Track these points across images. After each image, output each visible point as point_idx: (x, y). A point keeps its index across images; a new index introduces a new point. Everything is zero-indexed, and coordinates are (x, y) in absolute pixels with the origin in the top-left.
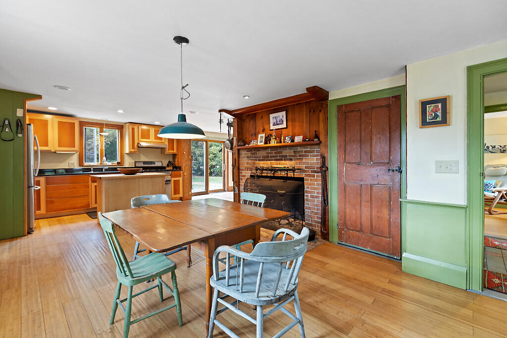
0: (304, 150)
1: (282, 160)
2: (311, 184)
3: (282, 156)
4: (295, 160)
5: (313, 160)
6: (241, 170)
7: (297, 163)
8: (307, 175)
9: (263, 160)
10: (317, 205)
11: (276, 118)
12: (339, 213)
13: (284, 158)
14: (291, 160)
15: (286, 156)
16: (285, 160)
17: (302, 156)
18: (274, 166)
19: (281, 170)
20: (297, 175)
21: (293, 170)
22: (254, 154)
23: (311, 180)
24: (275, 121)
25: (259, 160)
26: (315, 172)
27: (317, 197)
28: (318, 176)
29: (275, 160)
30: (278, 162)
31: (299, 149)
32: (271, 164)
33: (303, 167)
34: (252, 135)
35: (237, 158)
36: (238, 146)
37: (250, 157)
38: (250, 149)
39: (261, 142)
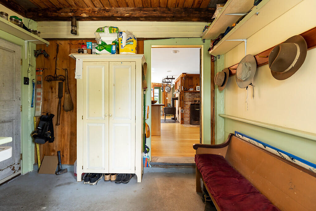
9: (198, 97)
25: (196, 97)
34: (190, 86)
35: (183, 96)
36: (184, 90)
37: (191, 96)
38: (191, 92)
39: (198, 90)
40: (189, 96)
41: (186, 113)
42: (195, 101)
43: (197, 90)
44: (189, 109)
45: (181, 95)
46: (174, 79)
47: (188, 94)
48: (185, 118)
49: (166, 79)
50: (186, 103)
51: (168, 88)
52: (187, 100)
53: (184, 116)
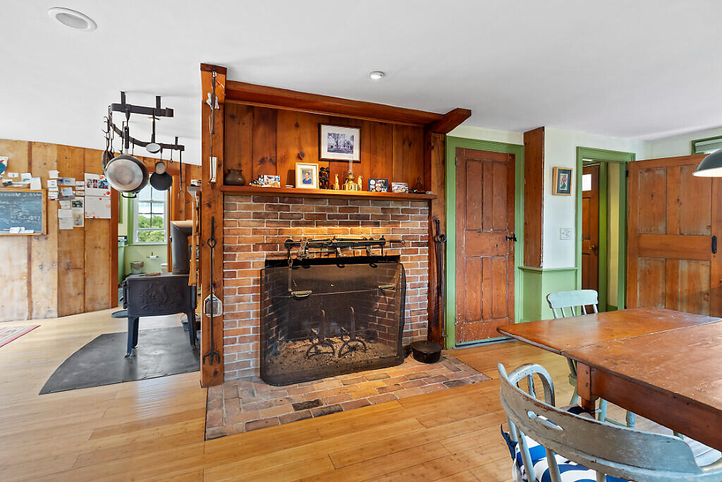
0: (401, 208)
1: (357, 224)
2: (411, 266)
3: (358, 217)
4: (384, 225)
5: (416, 226)
6: (230, 249)
7: (388, 230)
8: (405, 252)
9: (306, 224)
10: (420, 299)
11: (336, 136)
12: (456, 303)
13: (363, 220)
14: (377, 224)
15: (367, 217)
16: (363, 224)
17: (396, 219)
18: (339, 237)
19: (354, 244)
20: (388, 251)
21: (381, 244)
22: (280, 208)
23: (412, 259)
24: (333, 142)
25: (297, 224)
26: (419, 244)
27: (420, 286)
28: (423, 252)
29: (341, 224)
30: (349, 229)
31: (392, 205)
32: (330, 232)
33: (399, 236)
34: (263, 161)
35: (219, 217)
36: (225, 183)
37: (267, 215)
38: (267, 196)
39: (305, 182)
40: (257, 216)
41: (236, 316)
42: (290, 245)
43: (300, 185)
44: (253, 290)
45: (205, 209)
46: (170, 113)
47: (248, 207)
48: (234, 341)
49: (116, 107)
50: (240, 257)
51: (124, 166)
52: (245, 240)
53: (229, 333)
